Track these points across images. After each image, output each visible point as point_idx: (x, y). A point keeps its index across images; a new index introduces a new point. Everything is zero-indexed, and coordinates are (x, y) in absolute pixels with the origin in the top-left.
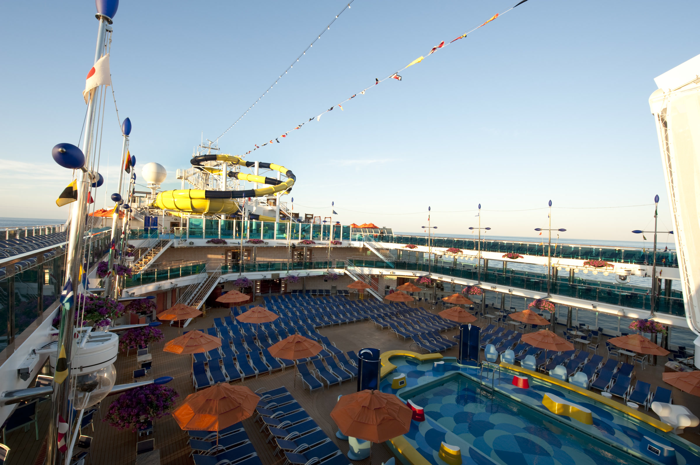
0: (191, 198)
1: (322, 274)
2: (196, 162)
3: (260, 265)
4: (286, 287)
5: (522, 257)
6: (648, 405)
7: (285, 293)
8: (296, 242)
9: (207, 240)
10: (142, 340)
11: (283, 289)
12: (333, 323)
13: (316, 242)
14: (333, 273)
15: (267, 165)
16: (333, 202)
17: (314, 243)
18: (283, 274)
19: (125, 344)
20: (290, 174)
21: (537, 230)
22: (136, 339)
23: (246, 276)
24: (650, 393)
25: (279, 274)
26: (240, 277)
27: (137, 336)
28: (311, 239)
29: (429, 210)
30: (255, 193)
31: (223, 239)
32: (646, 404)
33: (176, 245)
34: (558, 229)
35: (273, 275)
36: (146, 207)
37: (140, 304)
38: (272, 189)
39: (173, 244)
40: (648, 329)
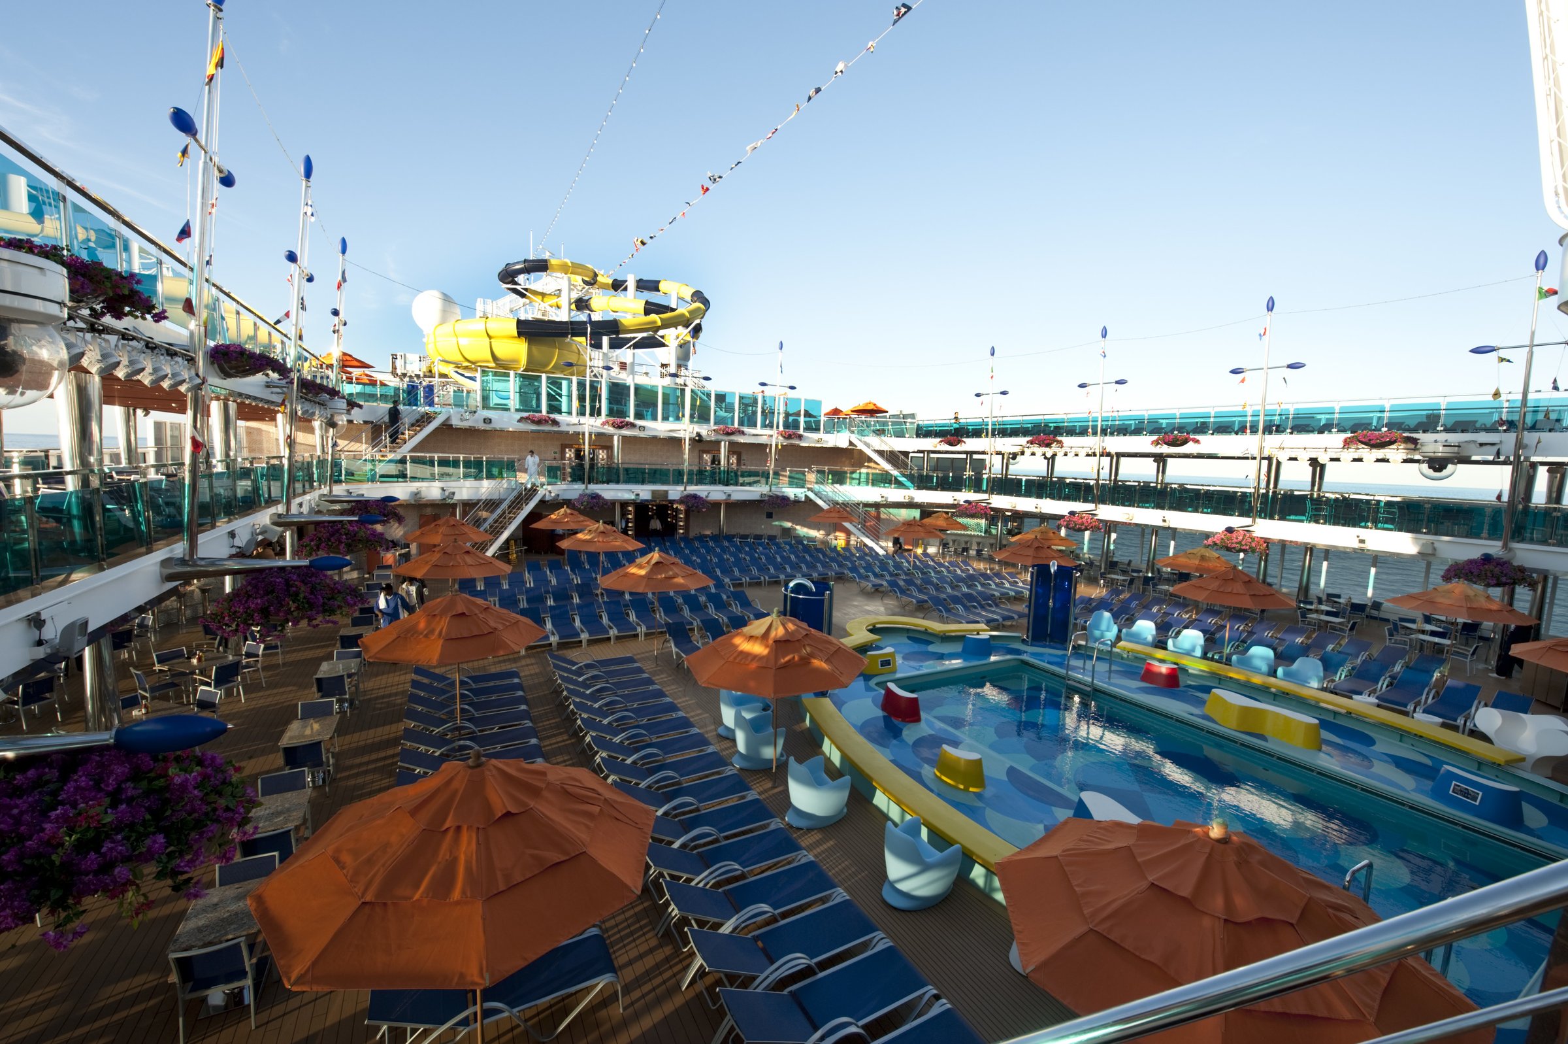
0: (490, 337)
1: (756, 497)
2: (508, 276)
3: (627, 470)
4: (686, 528)
5: (1197, 442)
6: (1468, 724)
7: (685, 538)
8: (704, 430)
9: (518, 416)
10: (340, 542)
11: (681, 531)
12: (767, 578)
13: (746, 429)
14: (780, 494)
15: (652, 285)
16: (781, 343)
17: (743, 433)
18: (675, 492)
19: (308, 548)
20: (698, 296)
21: (1234, 372)
22: (329, 540)
23: (598, 491)
24: (1476, 702)
25: (666, 492)
26: (588, 492)
27: (332, 535)
28: (736, 425)
29: (993, 354)
30: (618, 327)
31: (552, 416)
32: (1462, 722)
33: (455, 422)
34: (1286, 365)
35: (654, 492)
36: (418, 373)
37: (366, 508)
38: (655, 322)
39: (448, 419)
40: (1489, 574)
